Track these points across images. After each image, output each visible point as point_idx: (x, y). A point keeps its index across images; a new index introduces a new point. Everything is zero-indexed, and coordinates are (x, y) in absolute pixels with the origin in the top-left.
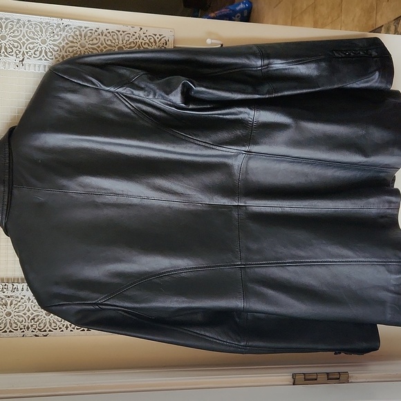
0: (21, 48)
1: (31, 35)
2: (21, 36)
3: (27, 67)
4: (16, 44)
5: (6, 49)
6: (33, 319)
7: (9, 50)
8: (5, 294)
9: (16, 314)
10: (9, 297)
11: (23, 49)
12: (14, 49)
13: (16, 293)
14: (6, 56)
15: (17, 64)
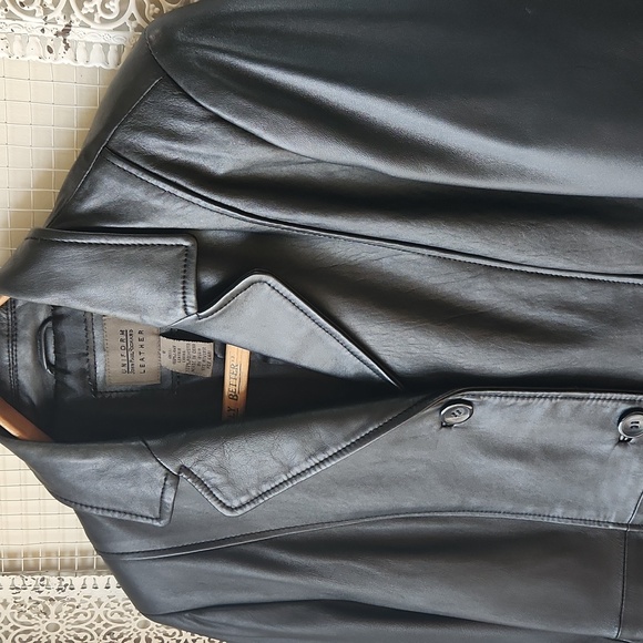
3: (81, 54)
6: (110, 634)
8: (43, 594)
9: (70, 627)
10: (52, 600)
13: (69, 594)
14: (11, 16)
15: (50, 43)
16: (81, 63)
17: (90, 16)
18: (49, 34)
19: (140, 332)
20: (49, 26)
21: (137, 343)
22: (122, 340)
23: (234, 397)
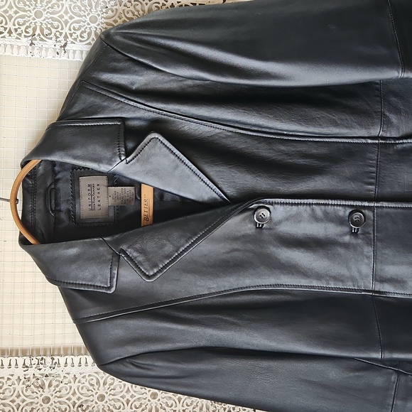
0: (62, 29)
1: (77, 10)
2: (62, 12)
3: (71, 55)
4: (56, 24)
5: (42, 30)
6: (81, 406)
7: (46, 32)
8: (42, 372)
9: (57, 400)
10: (47, 376)
11: (66, 30)
12: (54, 31)
13: (57, 370)
14: (42, 40)
15: (58, 51)
16: (71, 59)
17: (75, 39)
18: (58, 47)
19: (98, 185)
20: (58, 44)
21: (96, 191)
22: (89, 190)
23: (147, 219)
